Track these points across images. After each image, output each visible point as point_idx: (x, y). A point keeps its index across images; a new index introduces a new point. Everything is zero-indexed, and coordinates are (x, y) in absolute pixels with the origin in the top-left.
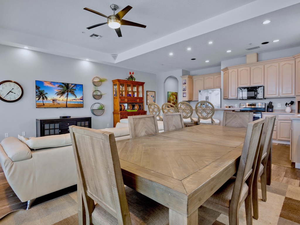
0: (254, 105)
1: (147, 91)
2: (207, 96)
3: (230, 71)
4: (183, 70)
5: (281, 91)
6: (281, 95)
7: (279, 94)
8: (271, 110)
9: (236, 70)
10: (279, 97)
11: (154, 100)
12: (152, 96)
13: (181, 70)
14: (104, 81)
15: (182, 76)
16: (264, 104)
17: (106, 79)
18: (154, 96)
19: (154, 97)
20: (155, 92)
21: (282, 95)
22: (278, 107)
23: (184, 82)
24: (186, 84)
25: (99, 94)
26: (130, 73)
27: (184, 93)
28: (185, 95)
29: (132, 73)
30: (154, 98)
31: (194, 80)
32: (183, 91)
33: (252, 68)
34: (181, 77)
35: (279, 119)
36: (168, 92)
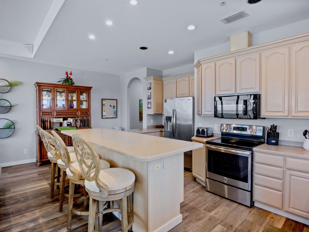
0: (244, 129)
1: (102, 99)
2: (174, 109)
3: (204, 66)
4: (148, 69)
5: (293, 104)
6: (294, 114)
7: (289, 111)
8: (274, 141)
9: (212, 65)
10: (290, 117)
11: (115, 112)
12: (111, 106)
13: (145, 69)
14: (16, 85)
15: (147, 77)
16: (262, 128)
17: (20, 83)
18: (115, 105)
19: (116, 107)
20: (117, 100)
21: (296, 112)
22: (289, 135)
23: (148, 87)
24: (151, 89)
25: (7, 104)
26: (67, 73)
27: (148, 103)
28: (149, 106)
29: (69, 73)
30: (114, 108)
31: (165, 83)
32: (148, 99)
33: (239, 60)
34: (145, 78)
35: (287, 167)
36: (140, 100)
